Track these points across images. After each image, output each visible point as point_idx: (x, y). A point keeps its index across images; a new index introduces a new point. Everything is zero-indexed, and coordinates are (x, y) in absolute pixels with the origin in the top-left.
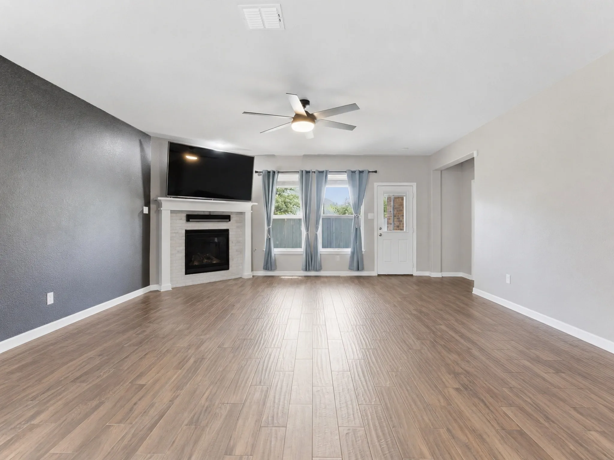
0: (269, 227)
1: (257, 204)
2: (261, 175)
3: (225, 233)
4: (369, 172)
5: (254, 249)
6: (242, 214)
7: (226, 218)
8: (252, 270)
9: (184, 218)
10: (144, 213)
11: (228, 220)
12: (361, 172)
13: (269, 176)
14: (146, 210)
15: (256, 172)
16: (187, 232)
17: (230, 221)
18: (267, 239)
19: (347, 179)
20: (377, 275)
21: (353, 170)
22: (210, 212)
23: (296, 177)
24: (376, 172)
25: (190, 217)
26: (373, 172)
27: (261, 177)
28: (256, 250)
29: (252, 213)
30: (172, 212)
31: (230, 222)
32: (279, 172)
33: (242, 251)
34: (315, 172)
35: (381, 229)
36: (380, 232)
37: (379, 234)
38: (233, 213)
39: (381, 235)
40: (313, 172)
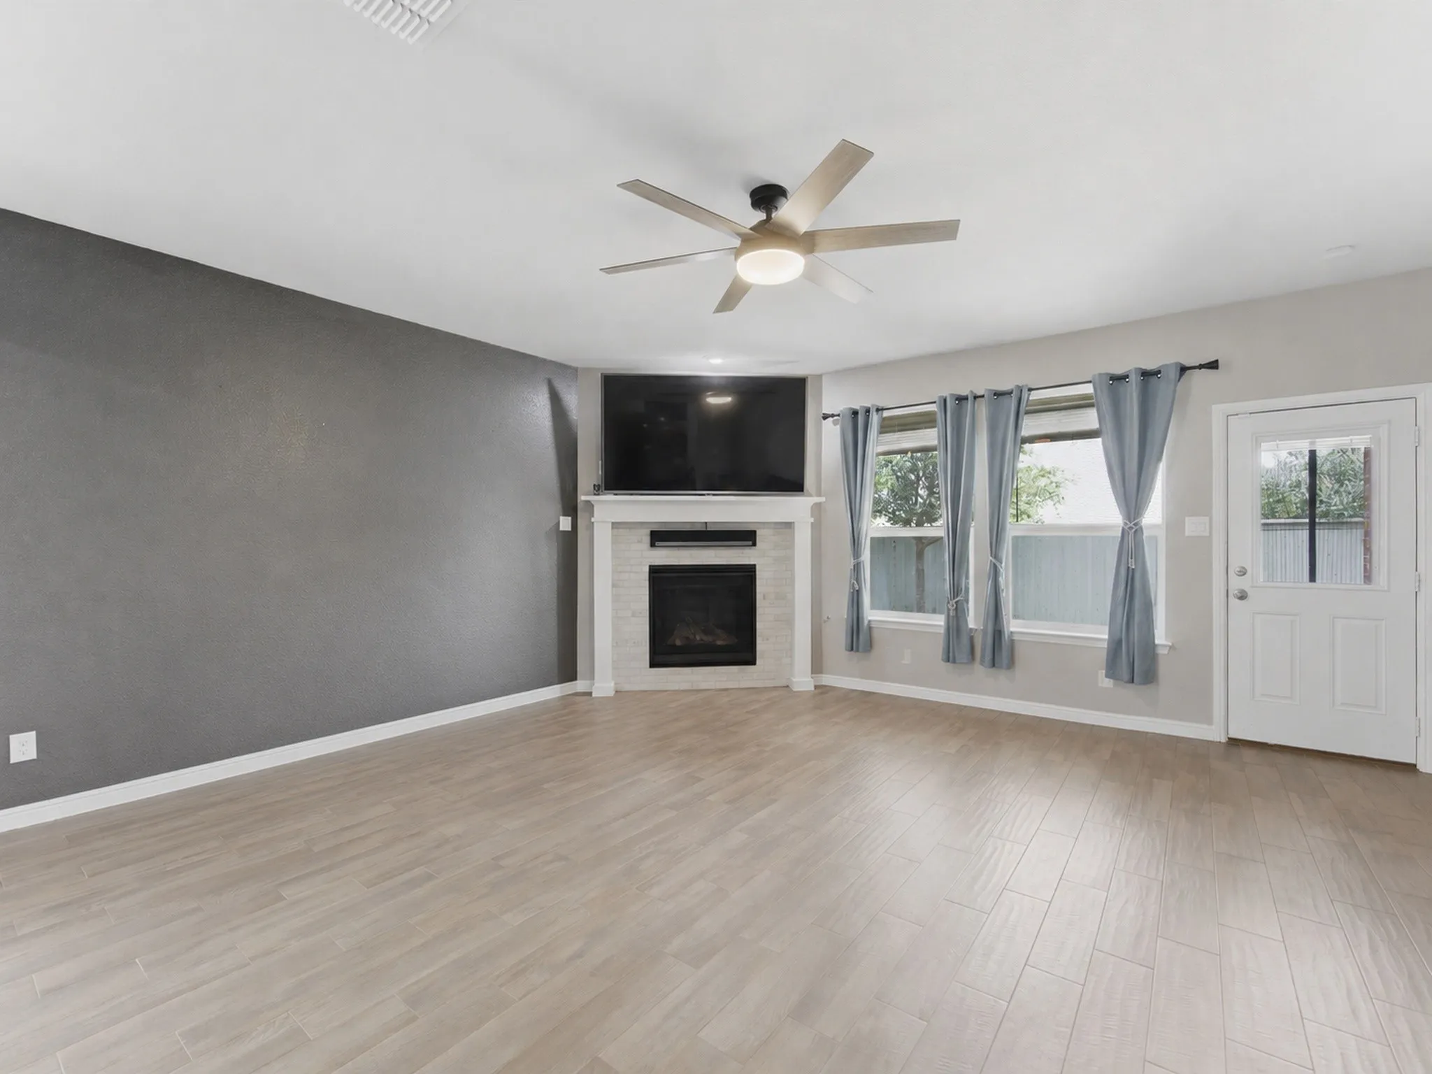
0: (858, 560)
2: (833, 422)
3: (747, 574)
4: (1183, 369)
6: (787, 526)
7: (746, 537)
8: (815, 670)
9: (647, 539)
10: (561, 529)
11: (750, 543)
12: (1149, 376)
13: (857, 421)
14: (565, 524)
15: (825, 417)
16: (654, 570)
17: (754, 544)
20: (1224, 740)
21: (1119, 371)
22: (706, 523)
24: (1213, 365)
25: (659, 537)
26: (1201, 367)
27: (834, 427)
28: (828, 618)
29: (812, 524)
30: (615, 525)
31: (754, 548)
33: (789, 622)
34: (983, 396)
35: (1243, 572)
36: (1237, 583)
37: (1234, 590)
38: (764, 525)
39: (1243, 596)
40: (976, 397)
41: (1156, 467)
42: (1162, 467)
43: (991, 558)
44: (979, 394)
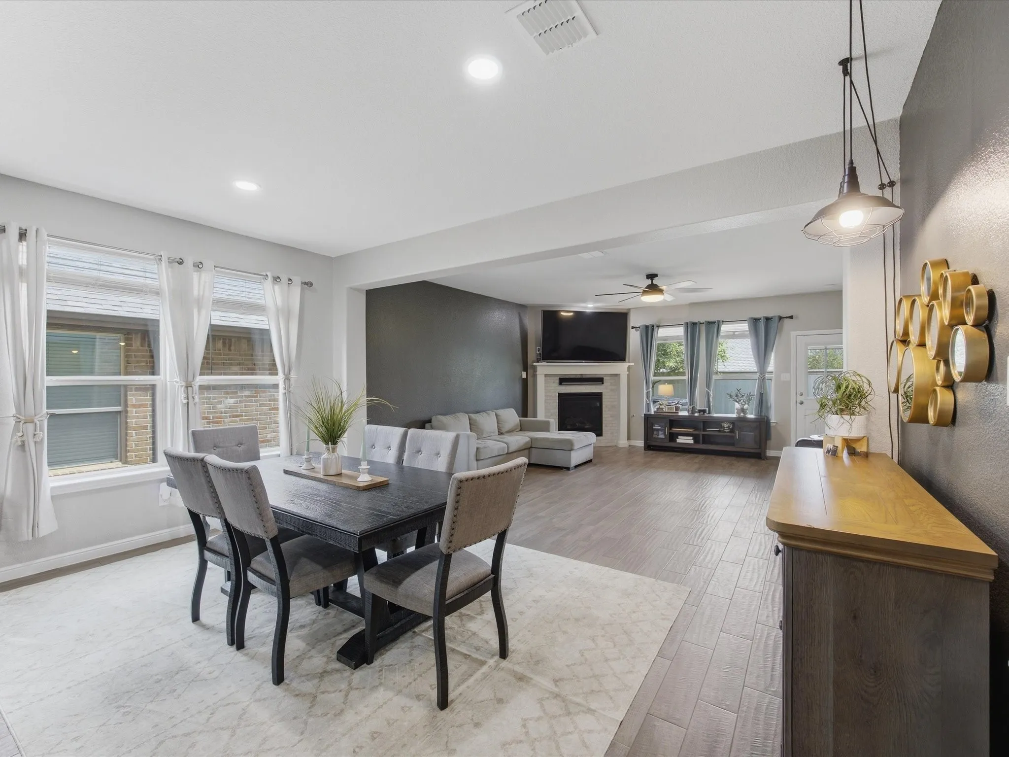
0: (648, 390)
1: (633, 364)
2: (638, 331)
3: (599, 396)
4: (781, 318)
5: (631, 415)
6: (617, 376)
7: (599, 380)
8: (629, 438)
9: (557, 381)
11: (601, 383)
12: (768, 319)
13: (648, 332)
14: (524, 375)
15: (633, 328)
16: (560, 395)
17: (603, 383)
18: (646, 404)
19: (748, 330)
21: (757, 316)
22: (582, 374)
23: (680, 331)
24: (791, 317)
25: (563, 380)
26: (787, 317)
27: (638, 333)
28: (633, 416)
29: (628, 375)
30: (546, 375)
31: (603, 385)
32: (658, 326)
33: (617, 417)
34: (703, 323)
35: (802, 395)
36: (800, 399)
37: (799, 401)
38: (606, 375)
39: (802, 403)
40: (701, 323)
41: (771, 354)
42: (773, 354)
43: (706, 389)
44: (701, 322)
